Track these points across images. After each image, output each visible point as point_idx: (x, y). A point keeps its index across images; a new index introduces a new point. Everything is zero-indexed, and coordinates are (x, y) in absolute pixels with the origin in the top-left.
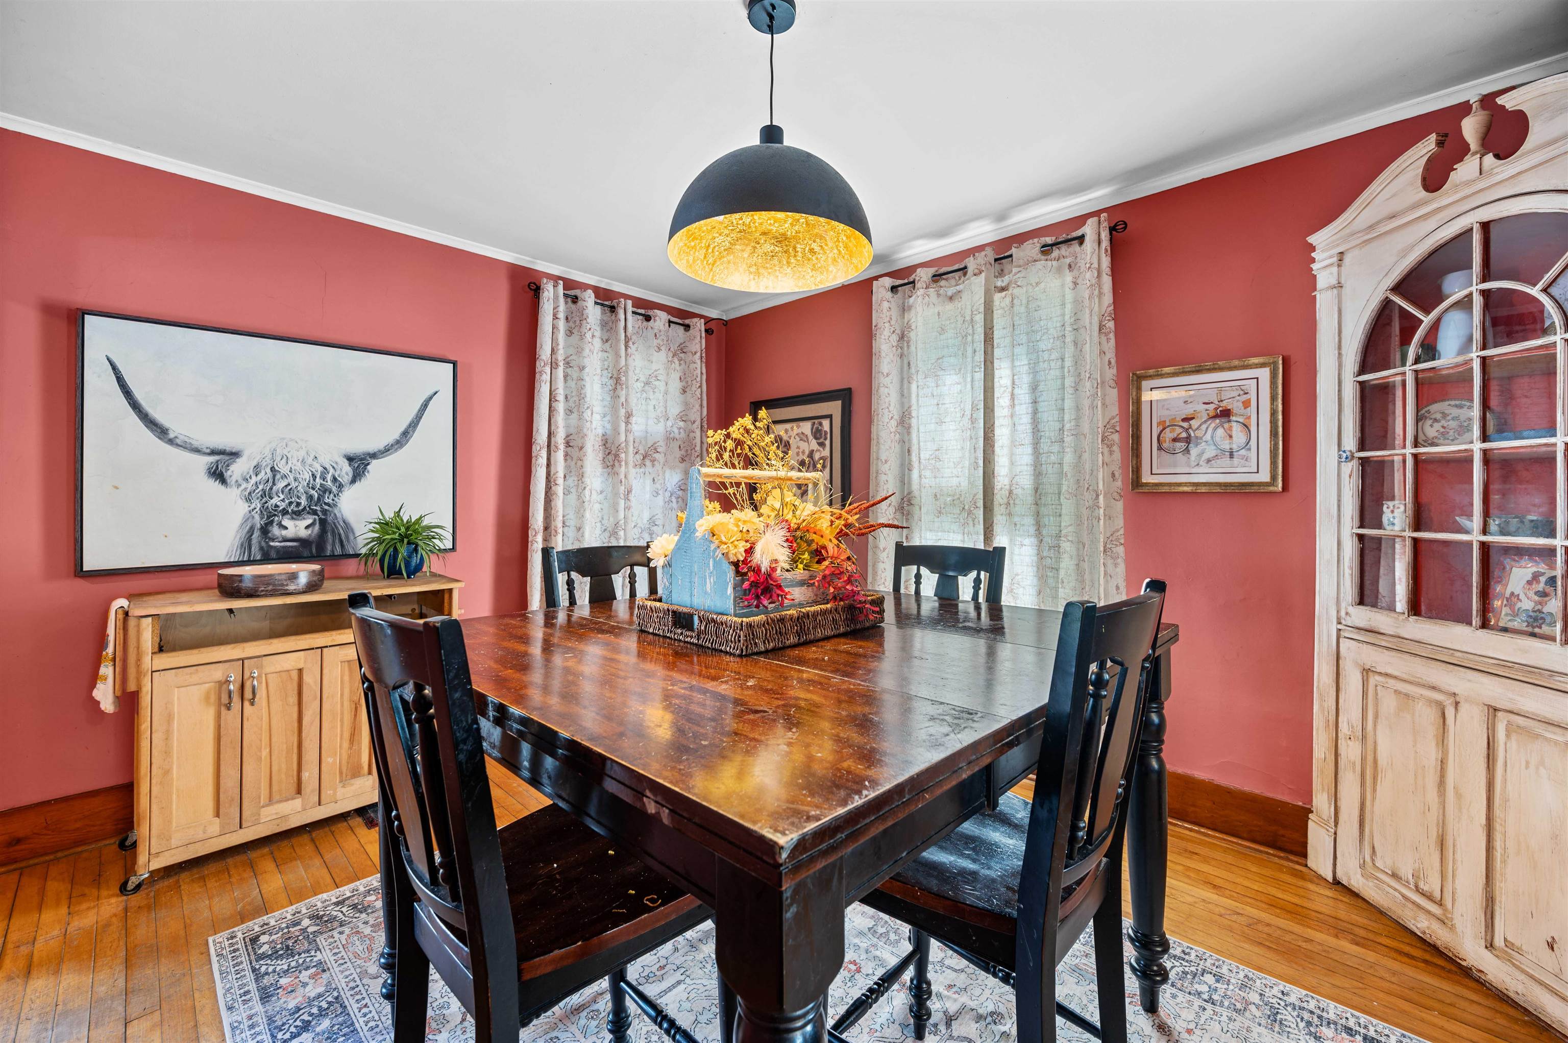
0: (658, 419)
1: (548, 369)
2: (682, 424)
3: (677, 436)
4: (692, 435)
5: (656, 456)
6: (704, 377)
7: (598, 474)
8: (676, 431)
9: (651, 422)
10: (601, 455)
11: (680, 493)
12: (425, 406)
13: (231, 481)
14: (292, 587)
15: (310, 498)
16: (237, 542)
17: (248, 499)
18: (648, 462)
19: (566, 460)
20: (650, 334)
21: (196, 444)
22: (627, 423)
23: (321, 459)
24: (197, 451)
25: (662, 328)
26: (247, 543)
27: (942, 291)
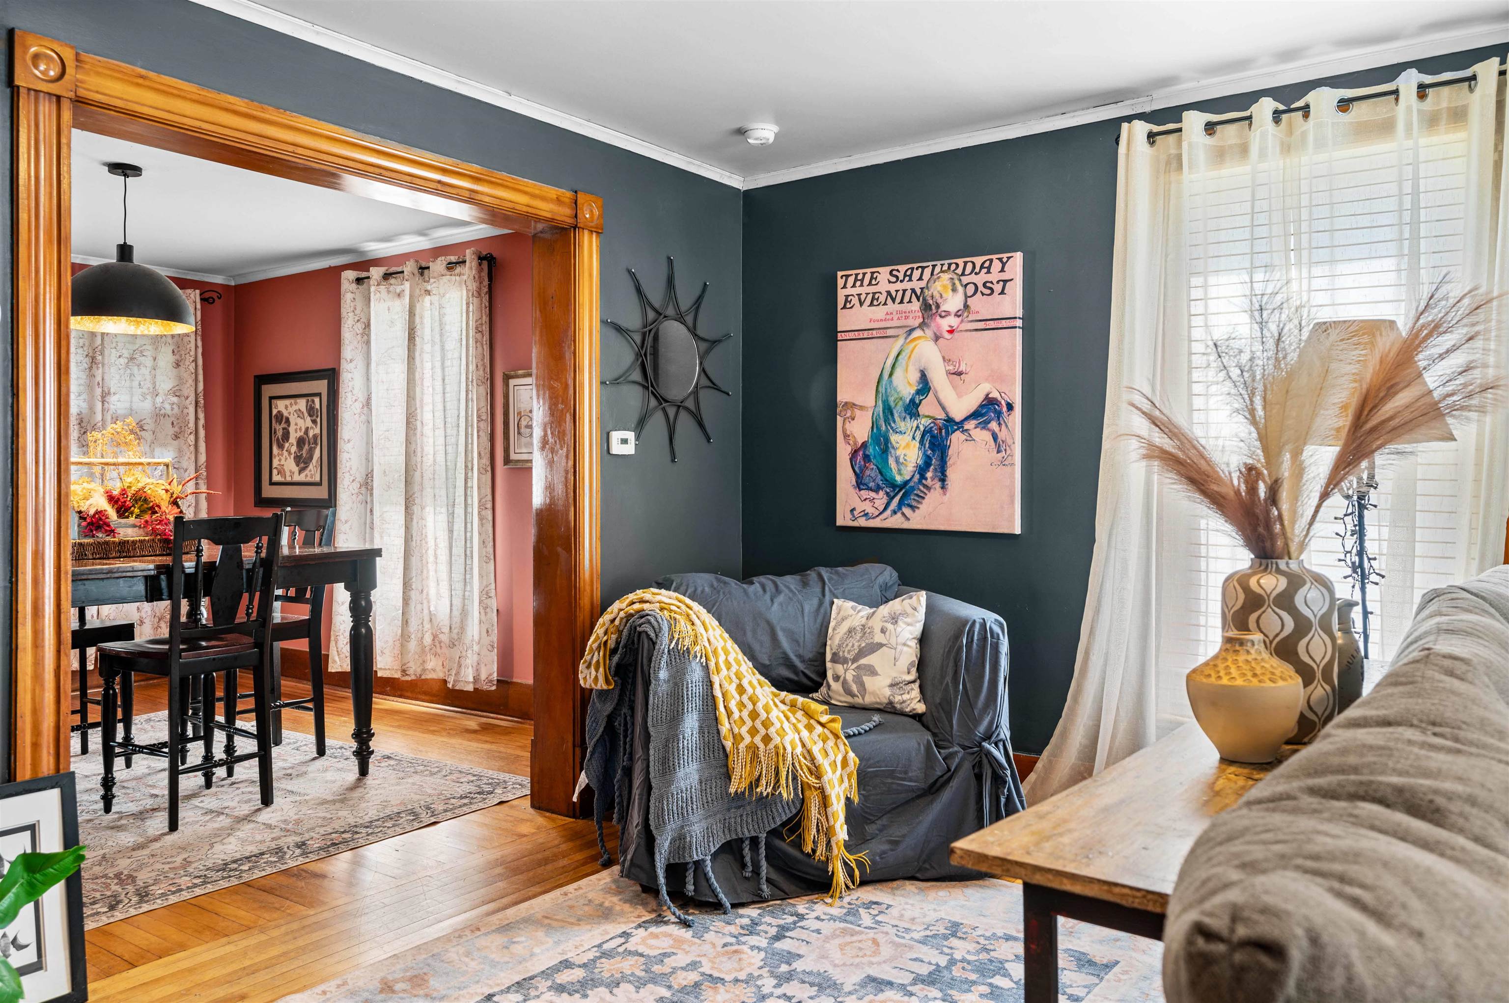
0: (144, 395)
2: (175, 399)
3: (169, 412)
4: (185, 411)
5: (142, 433)
6: (200, 350)
8: (168, 407)
9: (136, 399)
10: (75, 435)
22: (104, 402)
27: (391, 288)
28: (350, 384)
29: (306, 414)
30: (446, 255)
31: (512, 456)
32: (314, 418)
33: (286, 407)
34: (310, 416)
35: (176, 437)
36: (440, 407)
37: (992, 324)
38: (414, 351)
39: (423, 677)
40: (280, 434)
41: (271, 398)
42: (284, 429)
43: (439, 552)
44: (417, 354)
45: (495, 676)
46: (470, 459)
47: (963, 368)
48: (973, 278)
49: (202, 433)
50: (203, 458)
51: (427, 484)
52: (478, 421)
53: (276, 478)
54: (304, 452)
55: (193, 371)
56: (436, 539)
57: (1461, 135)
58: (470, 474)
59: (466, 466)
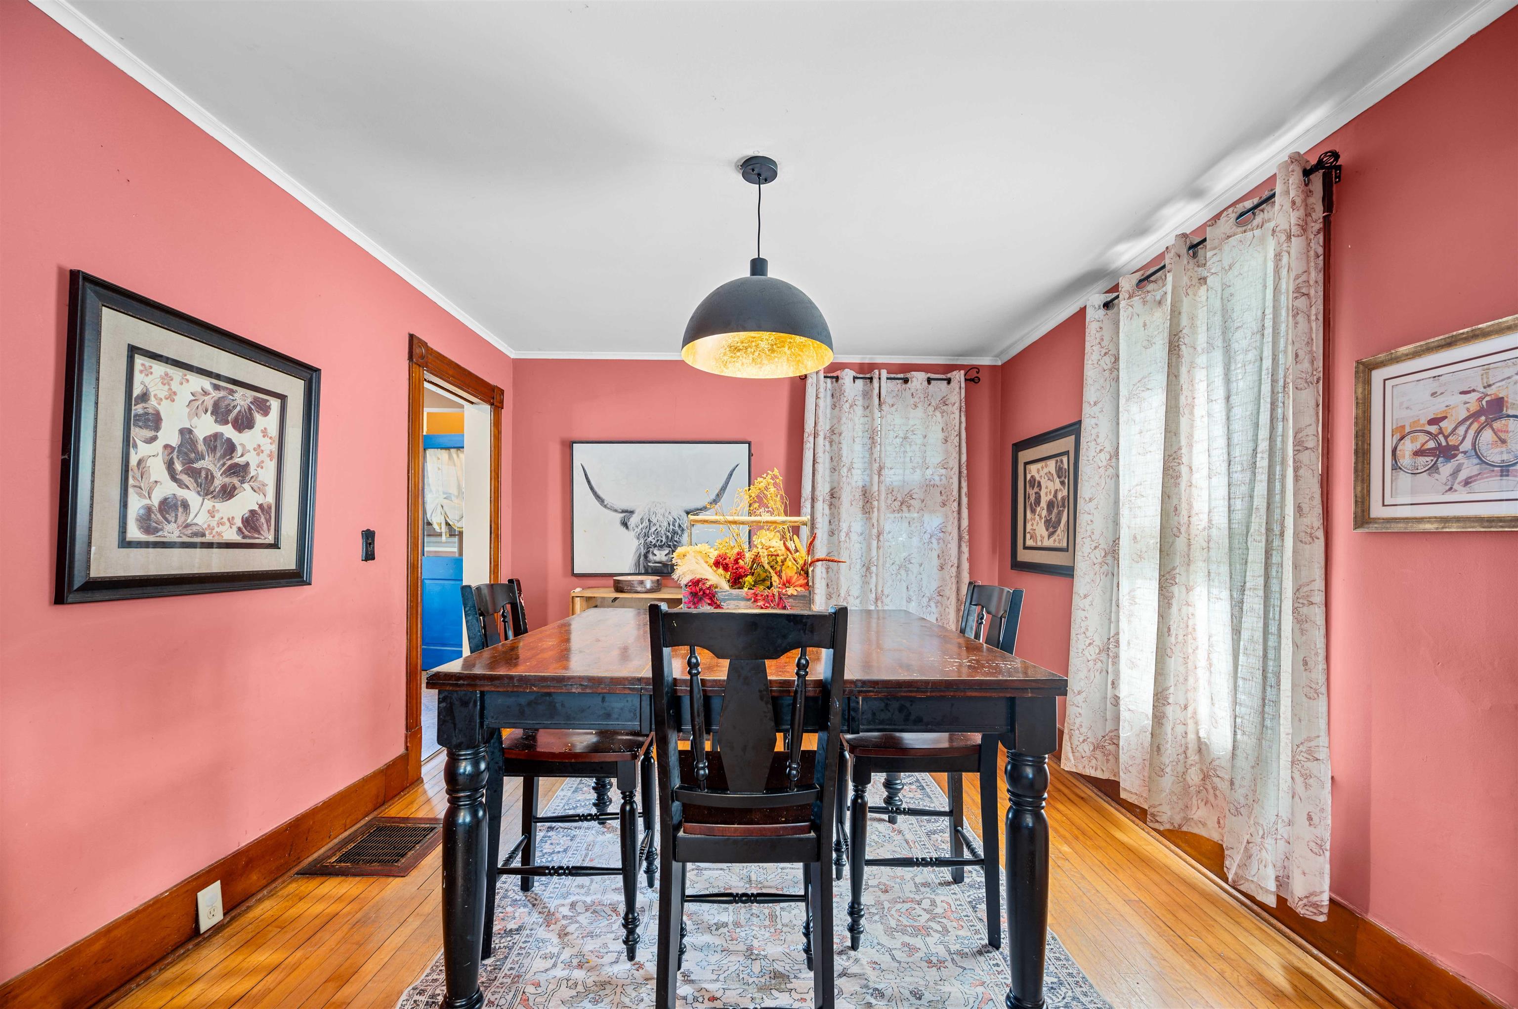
0: (914, 468)
1: (811, 439)
2: (943, 471)
3: (938, 483)
4: (951, 481)
5: (912, 502)
6: (964, 425)
7: (858, 519)
8: (937, 478)
9: (908, 472)
10: (861, 503)
11: (941, 535)
12: (731, 475)
13: (630, 527)
14: (639, 589)
15: (667, 537)
16: (633, 563)
17: (638, 538)
18: (904, 508)
19: (830, 509)
20: (908, 394)
21: (616, 507)
22: (880, 475)
23: (673, 513)
24: (616, 511)
25: (919, 387)
26: (638, 564)
27: (1148, 297)
28: (1094, 432)
29: (1055, 476)
31: (1377, 511)
32: (1063, 479)
33: (1038, 471)
34: (1059, 477)
35: (944, 504)
36: (1221, 442)
38: (1178, 368)
40: (1032, 498)
41: (1026, 464)
42: (1036, 493)
43: (1214, 656)
44: (1184, 370)
45: (1325, 899)
46: (1277, 516)
49: (965, 500)
50: (965, 523)
51: (1197, 554)
53: (1030, 543)
54: (1053, 516)
55: (957, 444)
56: (1210, 637)
59: (1269, 530)
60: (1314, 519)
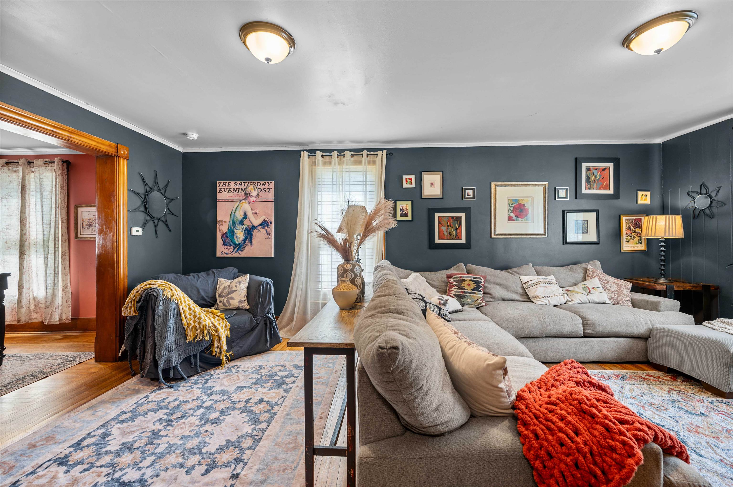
27: (11, 168)
30: (43, 158)
31: (79, 236)
36: (40, 216)
37: (266, 200)
38: (25, 194)
39: (30, 322)
43: (39, 273)
44: (27, 196)
45: (70, 317)
46: (57, 235)
47: (257, 212)
48: (260, 187)
51: (31, 246)
52: (62, 223)
56: (37, 268)
57: (374, 166)
58: (57, 242)
59: (55, 240)
60: (66, 237)
